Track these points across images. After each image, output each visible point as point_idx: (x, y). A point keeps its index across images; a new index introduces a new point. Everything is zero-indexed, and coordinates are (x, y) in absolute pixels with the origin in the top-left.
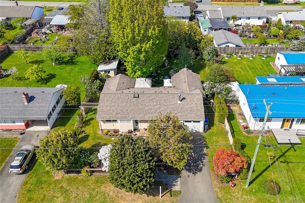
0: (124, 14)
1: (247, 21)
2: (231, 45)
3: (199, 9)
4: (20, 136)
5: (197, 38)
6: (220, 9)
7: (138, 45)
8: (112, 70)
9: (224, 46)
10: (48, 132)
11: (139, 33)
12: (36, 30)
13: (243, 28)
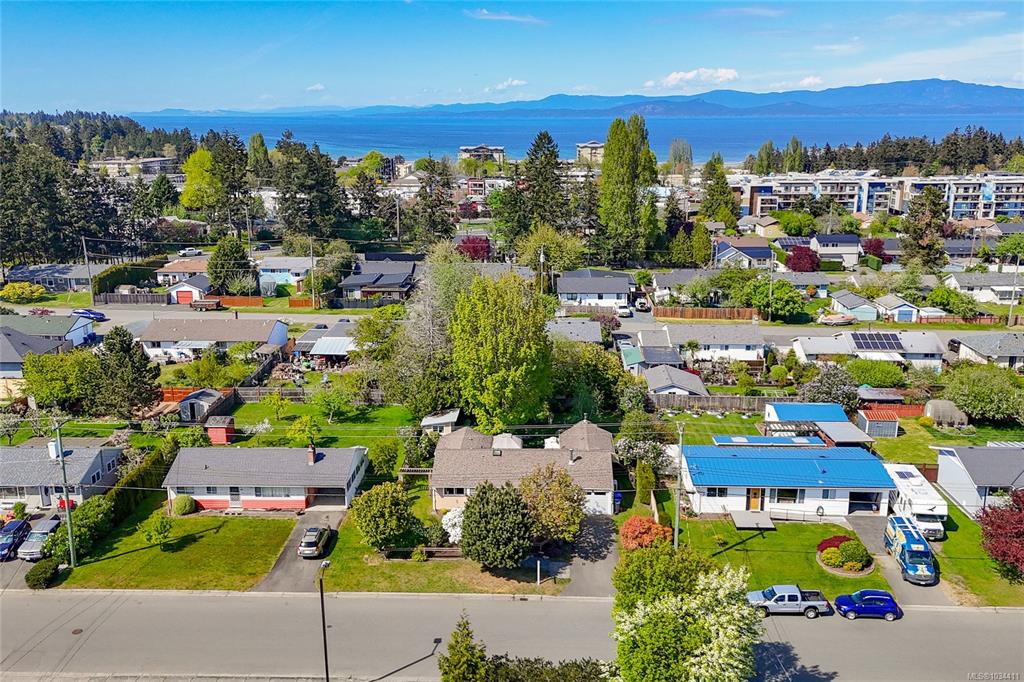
0: (482, 322)
1: (725, 354)
2: (678, 392)
3: (621, 331)
4: (299, 517)
5: (610, 375)
6: (665, 328)
7: (502, 372)
8: (447, 424)
9: (666, 392)
10: (344, 513)
11: (505, 353)
12: (280, 366)
13: (714, 367)
